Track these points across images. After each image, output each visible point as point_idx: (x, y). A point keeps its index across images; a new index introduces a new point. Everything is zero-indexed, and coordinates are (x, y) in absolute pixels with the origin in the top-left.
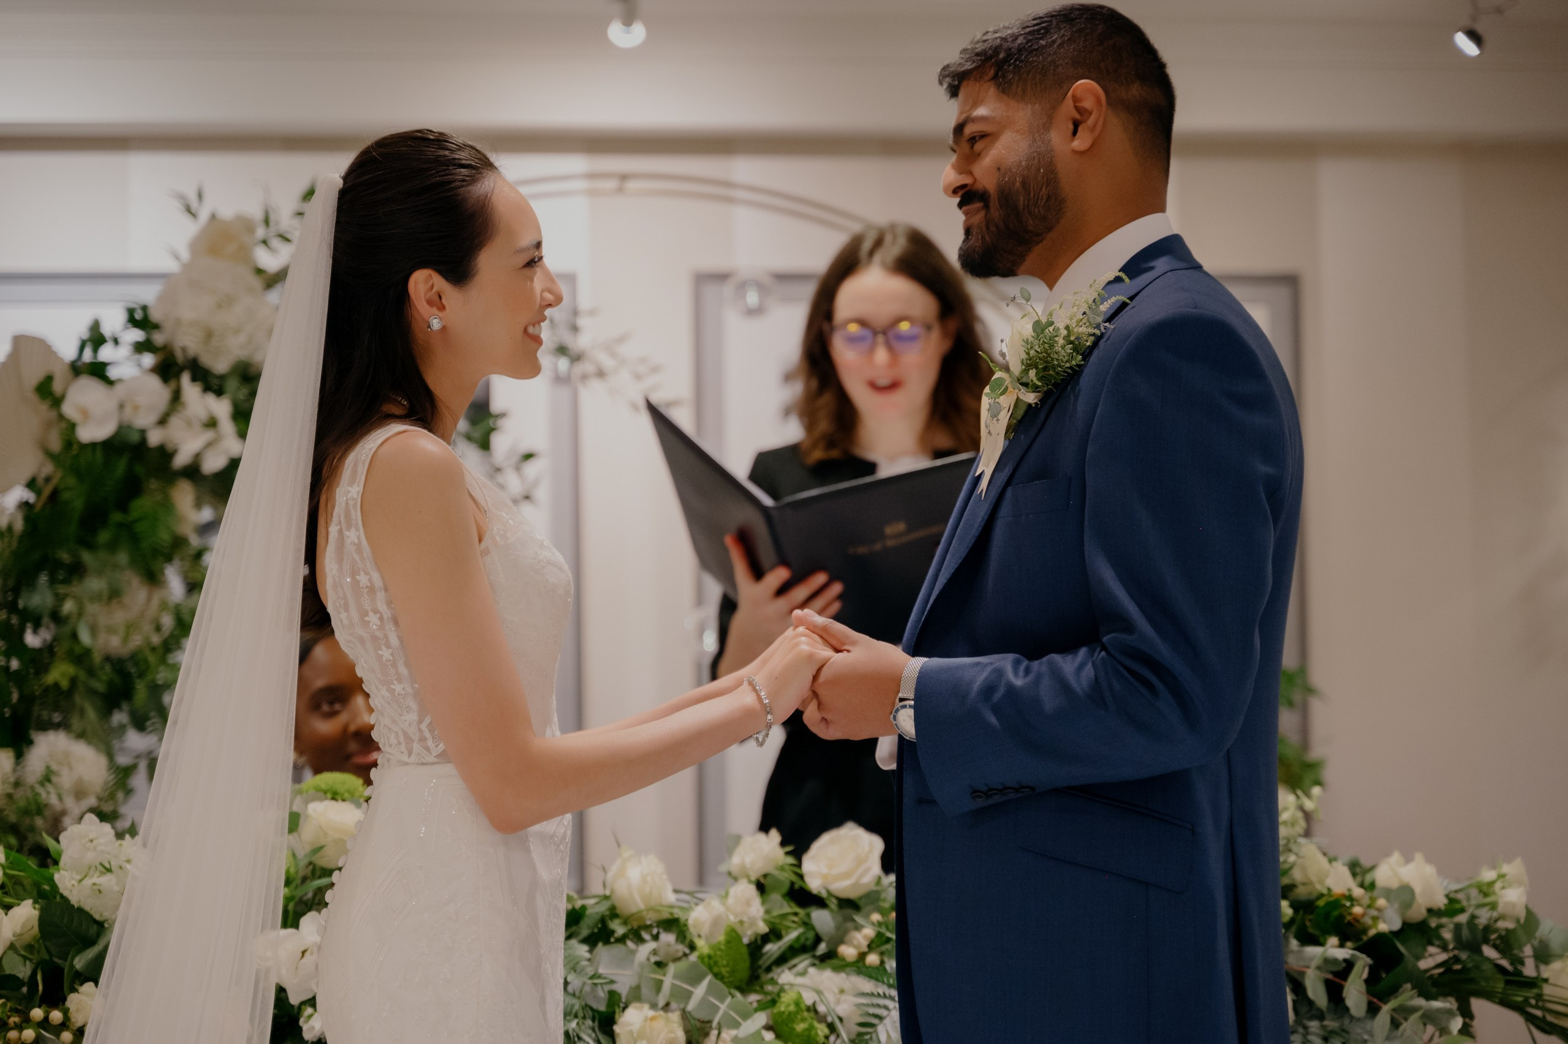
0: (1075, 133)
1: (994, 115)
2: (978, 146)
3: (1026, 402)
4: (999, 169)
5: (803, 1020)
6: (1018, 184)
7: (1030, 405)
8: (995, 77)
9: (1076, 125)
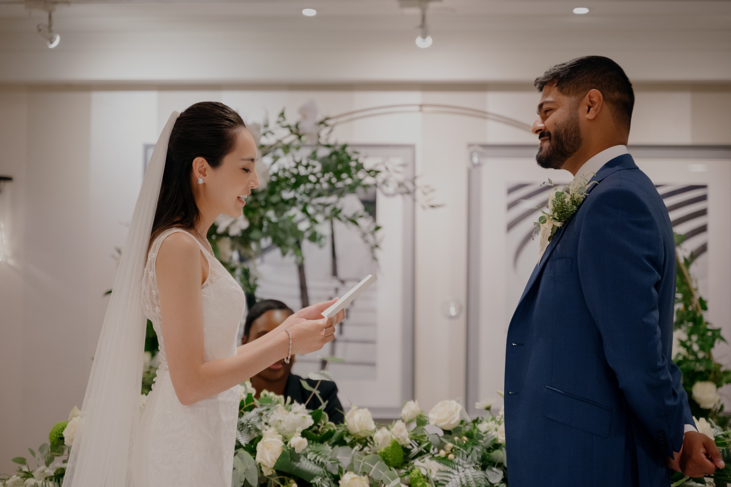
0: (588, 111)
1: (555, 101)
2: (548, 114)
3: (557, 226)
4: (555, 124)
5: (421, 481)
6: (563, 131)
7: (558, 227)
8: (557, 85)
9: (589, 108)
